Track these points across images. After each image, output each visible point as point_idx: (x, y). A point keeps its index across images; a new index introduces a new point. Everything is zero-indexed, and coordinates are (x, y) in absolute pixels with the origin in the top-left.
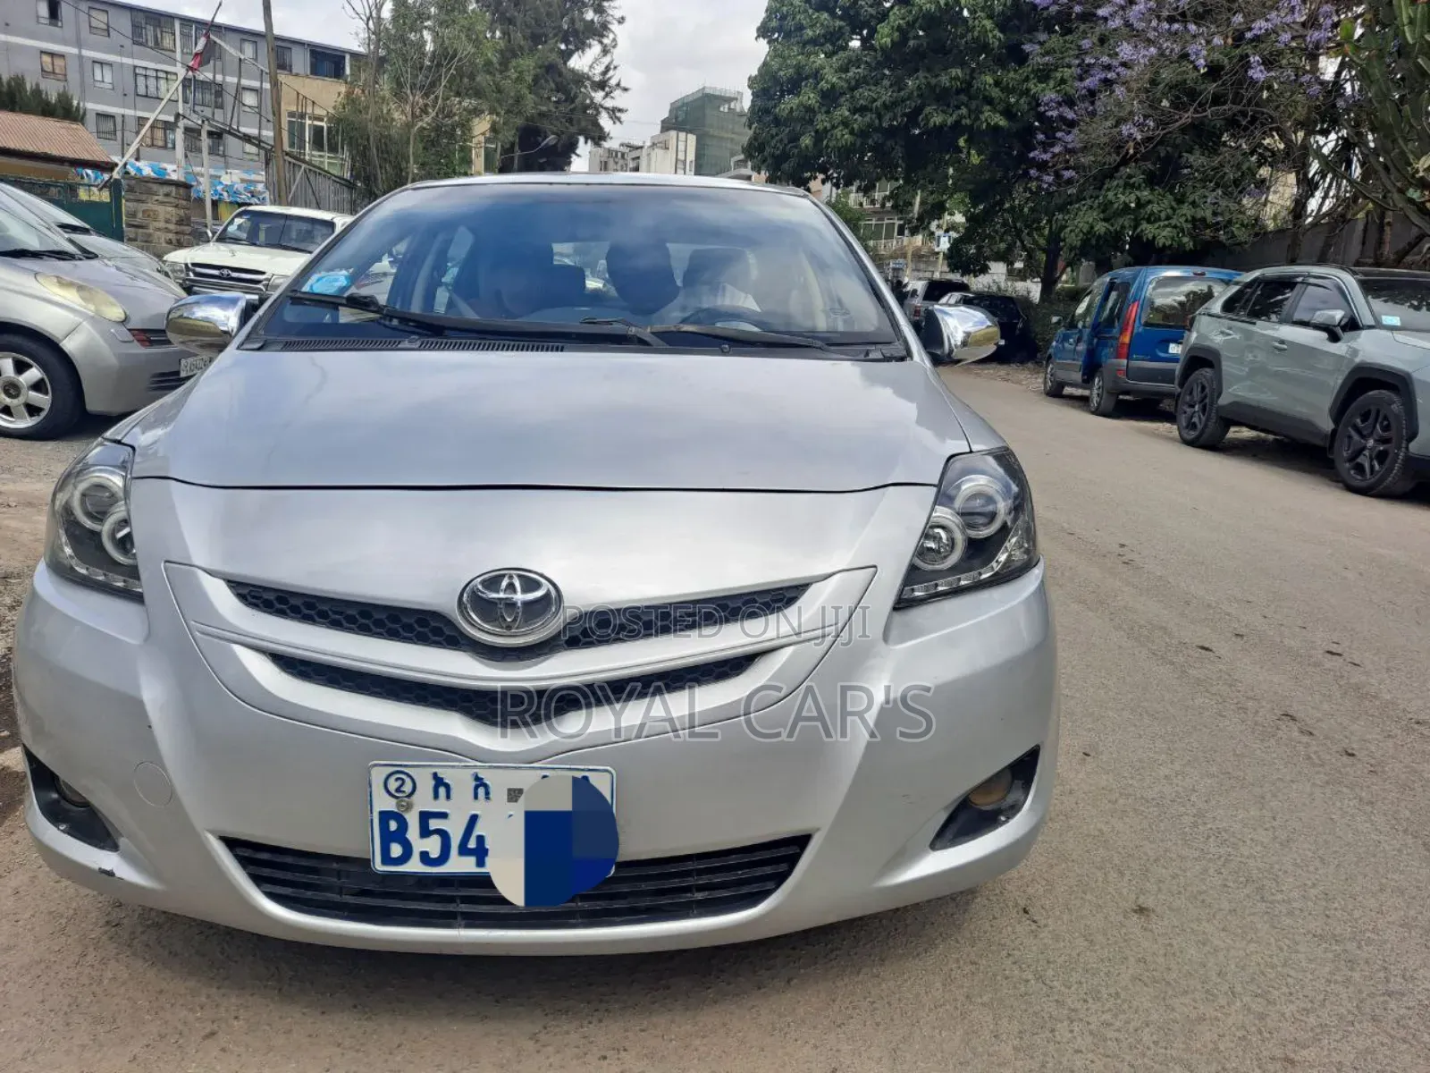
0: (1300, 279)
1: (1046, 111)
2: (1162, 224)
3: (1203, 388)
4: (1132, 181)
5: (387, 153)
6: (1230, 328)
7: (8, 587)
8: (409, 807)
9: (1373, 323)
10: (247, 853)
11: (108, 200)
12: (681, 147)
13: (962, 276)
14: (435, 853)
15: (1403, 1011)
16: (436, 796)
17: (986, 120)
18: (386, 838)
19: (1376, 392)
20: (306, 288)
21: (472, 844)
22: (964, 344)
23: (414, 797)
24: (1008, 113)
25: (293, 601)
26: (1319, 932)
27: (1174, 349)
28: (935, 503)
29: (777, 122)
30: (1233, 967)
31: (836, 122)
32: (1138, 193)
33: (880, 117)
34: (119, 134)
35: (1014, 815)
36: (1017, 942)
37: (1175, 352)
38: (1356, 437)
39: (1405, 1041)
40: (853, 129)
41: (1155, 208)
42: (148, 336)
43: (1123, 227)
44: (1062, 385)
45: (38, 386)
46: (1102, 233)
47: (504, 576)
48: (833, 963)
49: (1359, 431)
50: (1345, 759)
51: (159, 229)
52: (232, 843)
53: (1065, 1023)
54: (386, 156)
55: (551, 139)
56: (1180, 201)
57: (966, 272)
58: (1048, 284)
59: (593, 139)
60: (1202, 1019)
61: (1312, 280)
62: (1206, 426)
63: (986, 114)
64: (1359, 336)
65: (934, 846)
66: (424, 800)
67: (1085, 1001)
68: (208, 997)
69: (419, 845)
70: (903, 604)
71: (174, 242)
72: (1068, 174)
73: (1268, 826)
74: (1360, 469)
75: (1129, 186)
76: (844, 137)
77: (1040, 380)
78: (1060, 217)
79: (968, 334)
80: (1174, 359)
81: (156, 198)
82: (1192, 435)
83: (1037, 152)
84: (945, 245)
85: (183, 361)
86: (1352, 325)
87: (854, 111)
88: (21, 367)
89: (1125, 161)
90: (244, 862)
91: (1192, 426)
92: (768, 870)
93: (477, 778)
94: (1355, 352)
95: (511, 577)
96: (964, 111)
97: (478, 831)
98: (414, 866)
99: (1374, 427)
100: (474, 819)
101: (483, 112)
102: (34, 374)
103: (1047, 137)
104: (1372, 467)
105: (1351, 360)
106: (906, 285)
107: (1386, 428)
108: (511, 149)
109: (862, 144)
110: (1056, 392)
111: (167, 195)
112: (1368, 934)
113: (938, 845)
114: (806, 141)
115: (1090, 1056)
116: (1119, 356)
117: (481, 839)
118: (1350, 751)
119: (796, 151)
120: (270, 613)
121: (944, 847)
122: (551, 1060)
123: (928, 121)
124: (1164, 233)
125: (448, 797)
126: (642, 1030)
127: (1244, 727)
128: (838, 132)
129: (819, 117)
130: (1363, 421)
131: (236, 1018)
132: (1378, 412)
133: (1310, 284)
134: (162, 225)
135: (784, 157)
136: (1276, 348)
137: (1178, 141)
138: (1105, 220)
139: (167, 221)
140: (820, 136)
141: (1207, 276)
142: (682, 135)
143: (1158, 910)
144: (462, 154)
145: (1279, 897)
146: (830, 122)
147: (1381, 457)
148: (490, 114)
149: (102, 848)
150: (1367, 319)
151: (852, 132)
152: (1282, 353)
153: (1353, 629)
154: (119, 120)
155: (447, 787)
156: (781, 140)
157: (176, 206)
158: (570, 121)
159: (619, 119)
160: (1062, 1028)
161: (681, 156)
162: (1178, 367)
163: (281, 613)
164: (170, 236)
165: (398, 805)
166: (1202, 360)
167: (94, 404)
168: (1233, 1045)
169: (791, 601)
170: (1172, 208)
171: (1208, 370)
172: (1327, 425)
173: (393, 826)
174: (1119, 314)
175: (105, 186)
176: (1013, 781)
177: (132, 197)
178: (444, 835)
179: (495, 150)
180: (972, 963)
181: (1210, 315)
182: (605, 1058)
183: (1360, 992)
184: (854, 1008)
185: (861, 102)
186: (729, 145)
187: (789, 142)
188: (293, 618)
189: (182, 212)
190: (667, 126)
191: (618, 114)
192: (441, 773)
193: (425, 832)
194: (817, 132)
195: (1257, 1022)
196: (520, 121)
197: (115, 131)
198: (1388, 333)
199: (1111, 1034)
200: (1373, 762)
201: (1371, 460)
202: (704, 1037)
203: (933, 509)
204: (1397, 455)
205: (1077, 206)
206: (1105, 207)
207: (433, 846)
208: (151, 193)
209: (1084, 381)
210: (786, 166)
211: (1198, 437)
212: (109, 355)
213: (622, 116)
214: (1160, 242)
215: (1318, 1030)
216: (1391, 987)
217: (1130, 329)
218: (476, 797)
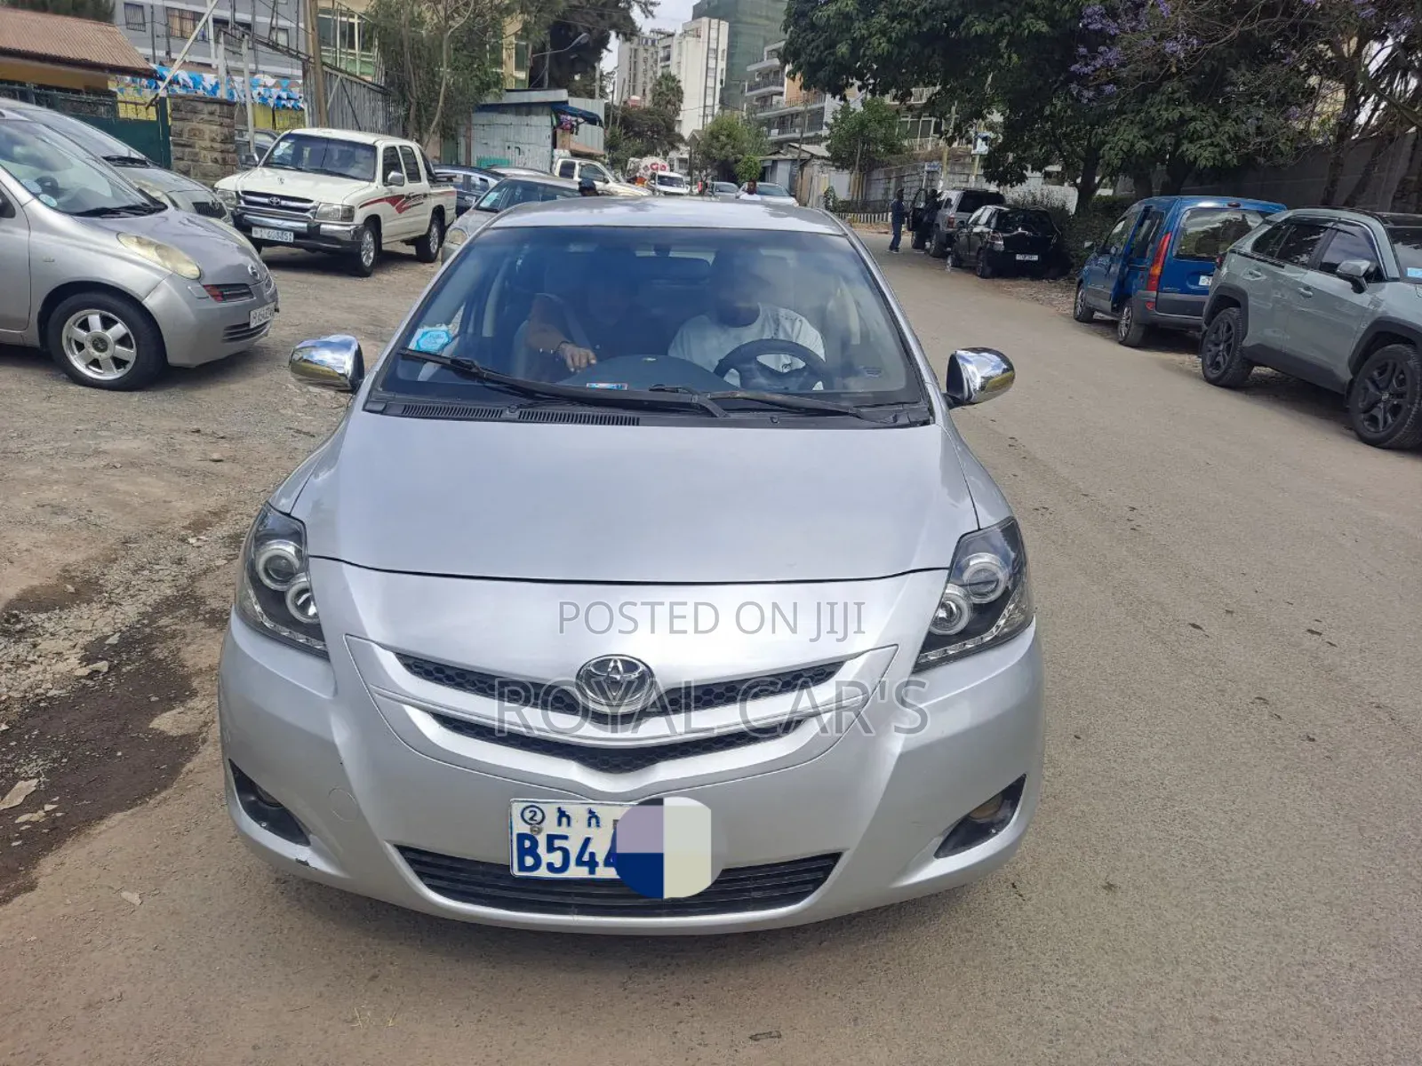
0: (1330, 224)
1: (1089, 24)
2: (1204, 142)
3: (1229, 328)
4: (1177, 95)
5: (420, 57)
6: (1258, 270)
7: (130, 552)
8: (540, 831)
9: (1398, 276)
10: (416, 857)
11: (155, 119)
12: (714, 34)
13: (998, 186)
14: (558, 864)
15: (1312, 978)
16: (560, 823)
17: (1028, 26)
18: (523, 852)
19: (1395, 346)
20: (412, 346)
21: (586, 858)
22: (982, 388)
23: (543, 825)
24: (1050, 20)
25: (448, 672)
26: (1257, 909)
27: (1204, 281)
28: (948, 582)
29: (813, 27)
30: (1180, 939)
31: (873, 30)
32: (1181, 109)
33: (919, 23)
34: (148, 26)
35: (1003, 828)
36: (1005, 914)
37: (1205, 284)
38: (1372, 389)
39: (1309, 1004)
40: (891, 37)
41: (1198, 125)
42: (221, 291)
43: (1163, 145)
44: (1092, 311)
45: (123, 341)
46: (1143, 153)
47: (610, 660)
48: (856, 928)
49: (1374, 382)
50: (1306, 744)
51: (205, 149)
52: (403, 850)
53: (1039, 985)
54: (418, 62)
55: (583, 37)
56: (1224, 116)
57: (1003, 181)
58: (1086, 192)
59: (625, 34)
60: (1148, 984)
61: (1342, 226)
62: (1229, 366)
63: (1028, 21)
64: (1383, 287)
65: (937, 855)
66: (550, 827)
67: (1057, 966)
68: (367, 945)
69: (547, 858)
70: (919, 668)
71: (220, 161)
72: (1109, 89)
73: (1227, 809)
74: (1374, 420)
75: (1172, 101)
76: (882, 45)
77: (1072, 300)
78: (1100, 131)
79: (987, 379)
80: (1204, 291)
81: (202, 116)
82: (1215, 374)
83: (1078, 66)
84: (982, 148)
85: (252, 313)
86: (1377, 276)
87: (892, 18)
88: (107, 323)
89: (1169, 77)
90: (411, 862)
91: (1216, 365)
92: (808, 877)
93: (591, 812)
94: (1377, 303)
95: (615, 661)
96: (1006, 18)
97: (590, 849)
98: (543, 872)
99: (1390, 381)
100: (587, 841)
101: (514, 11)
102: (119, 329)
103: (1089, 51)
104: (1385, 422)
105: (1373, 313)
106: (940, 195)
107: (1402, 383)
108: (543, 49)
109: (900, 54)
110: (1086, 317)
111: (212, 113)
112: (1296, 912)
113: (941, 854)
114: (843, 49)
115: (1056, 1012)
116: (1149, 288)
117: (592, 855)
118: (1311, 736)
119: (832, 58)
120: (428, 680)
121: (946, 856)
122: (638, 1004)
123: (969, 29)
124: (1206, 154)
125: (569, 824)
126: (706, 982)
127: (1220, 710)
128: (874, 40)
129: (857, 24)
130: (1380, 374)
131: (392, 964)
132: (1395, 365)
133: (1338, 230)
134: (207, 144)
135: (821, 64)
136: (1302, 294)
137: (1224, 55)
138: (1144, 137)
139: (213, 140)
140: (856, 45)
141: (1242, 207)
142: (714, 21)
143: (1124, 887)
144: (494, 56)
145: (1227, 877)
146: (868, 28)
147: (1395, 410)
148: (522, 12)
149: (297, 843)
150: (1391, 270)
151: (889, 41)
152: (1307, 300)
153: (1336, 606)
154: (148, 11)
155: (568, 818)
156: (818, 47)
157: (221, 125)
158: (602, 16)
159: (651, 13)
160: (1036, 987)
161: (713, 46)
162: (1207, 299)
163: (438, 681)
164: (217, 155)
165: (531, 830)
166: (1230, 299)
167: (175, 356)
168: (1170, 1006)
169: (830, 674)
170: (1215, 124)
171: (1235, 309)
172: (1345, 375)
173: (527, 844)
174: (1153, 241)
175: (151, 104)
176: (1003, 802)
177: (178, 116)
178: (566, 852)
179: (527, 47)
180: (968, 931)
181: (1239, 254)
182: (678, 1004)
183: (1281, 962)
184: (872, 967)
185: (901, 8)
186: (762, 33)
187: (826, 49)
188: (449, 686)
189: (226, 130)
190: (698, 13)
191: (650, 8)
192: (564, 808)
193: (551, 849)
194: (854, 39)
195: (1193, 987)
196: (549, 18)
197: (144, 24)
198: (1411, 287)
199: (1074, 993)
200: (1330, 747)
201: (1385, 413)
202: (754, 989)
203: (946, 588)
204: (1411, 409)
205: (1117, 120)
206: (1145, 125)
207: (556, 858)
208: (195, 112)
209: (1113, 309)
210: (821, 74)
211: (1219, 378)
212: (187, 312)
213: (655, 10)
214: (1202, 163)
215: (1241, 994)
216: (1307, 958)
217: (1161, 260)
218: (589, 825)
